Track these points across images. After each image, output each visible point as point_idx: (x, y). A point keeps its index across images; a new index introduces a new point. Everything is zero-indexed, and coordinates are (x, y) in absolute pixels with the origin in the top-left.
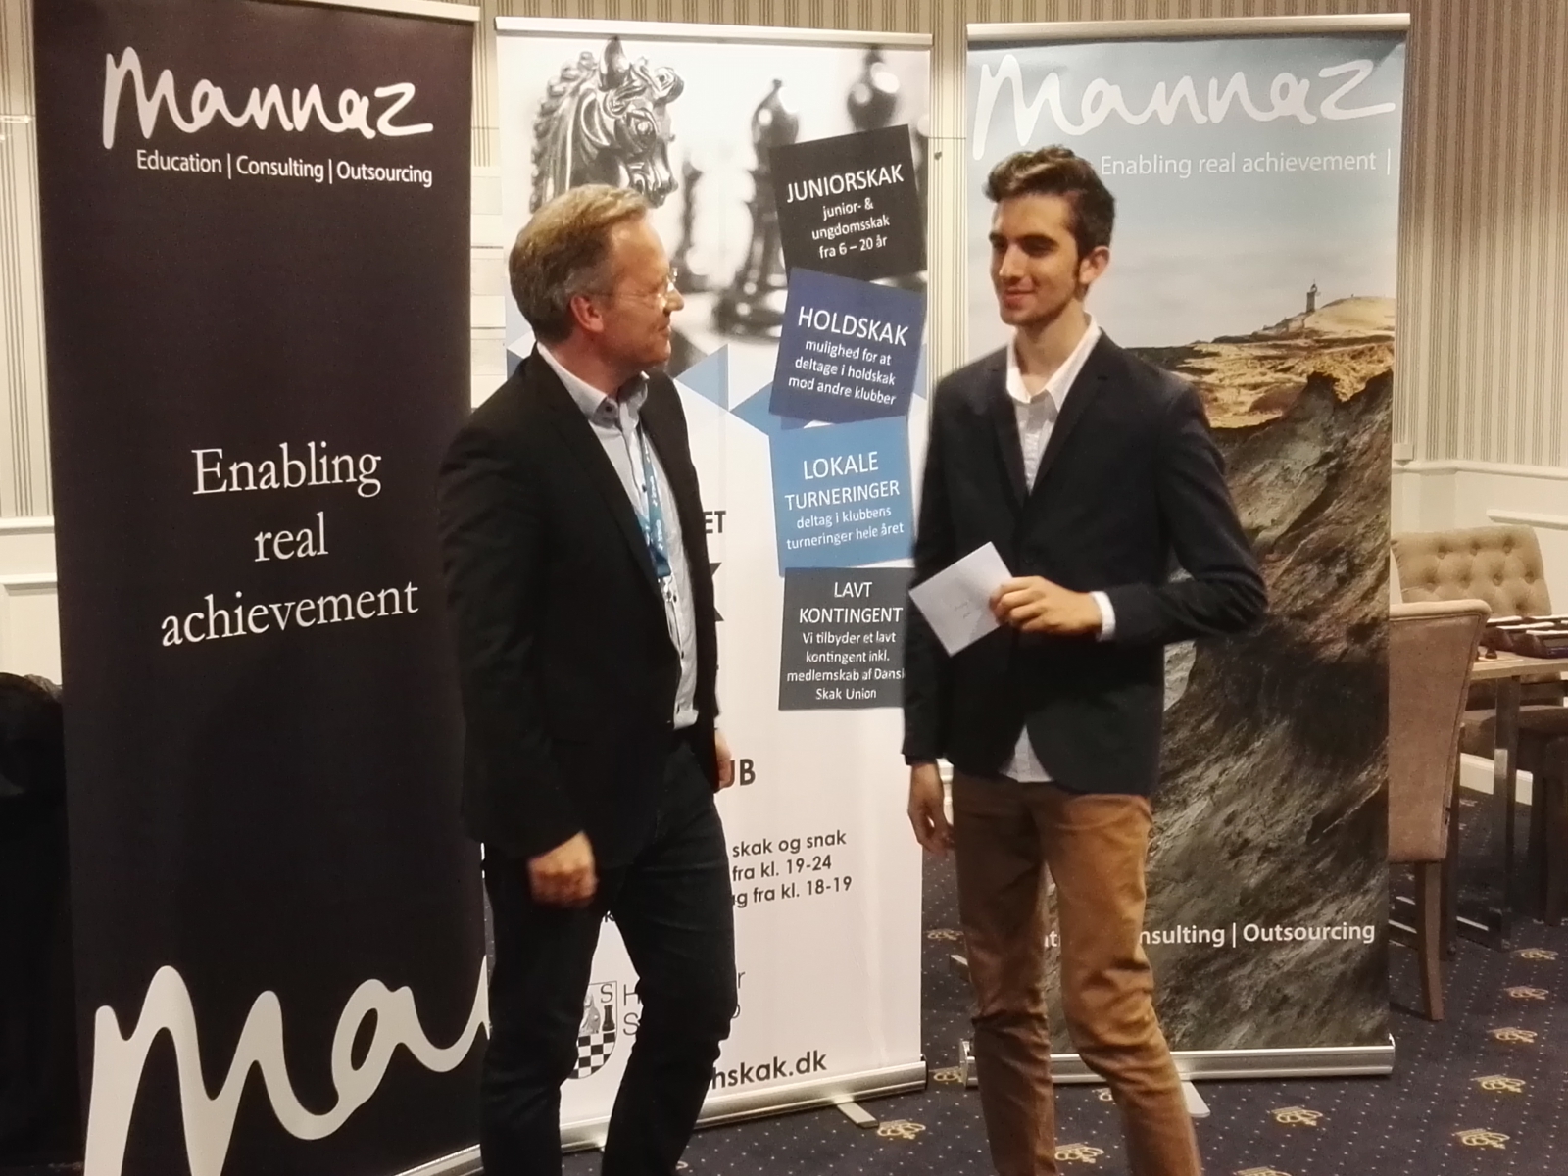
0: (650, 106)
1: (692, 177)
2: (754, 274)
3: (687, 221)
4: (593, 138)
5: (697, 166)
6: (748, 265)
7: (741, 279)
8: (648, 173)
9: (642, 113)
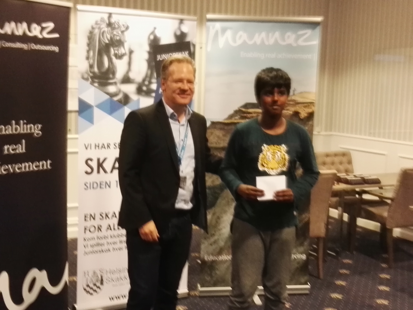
0: (120, 33)
1: (131, 52)
2: (148, 79)
3: (130, 64)
4: (104, 40)
5: (132, 49)
6: (146, 76)
7: (144, 80)
8: (119, 50)
9: (118, 35)
